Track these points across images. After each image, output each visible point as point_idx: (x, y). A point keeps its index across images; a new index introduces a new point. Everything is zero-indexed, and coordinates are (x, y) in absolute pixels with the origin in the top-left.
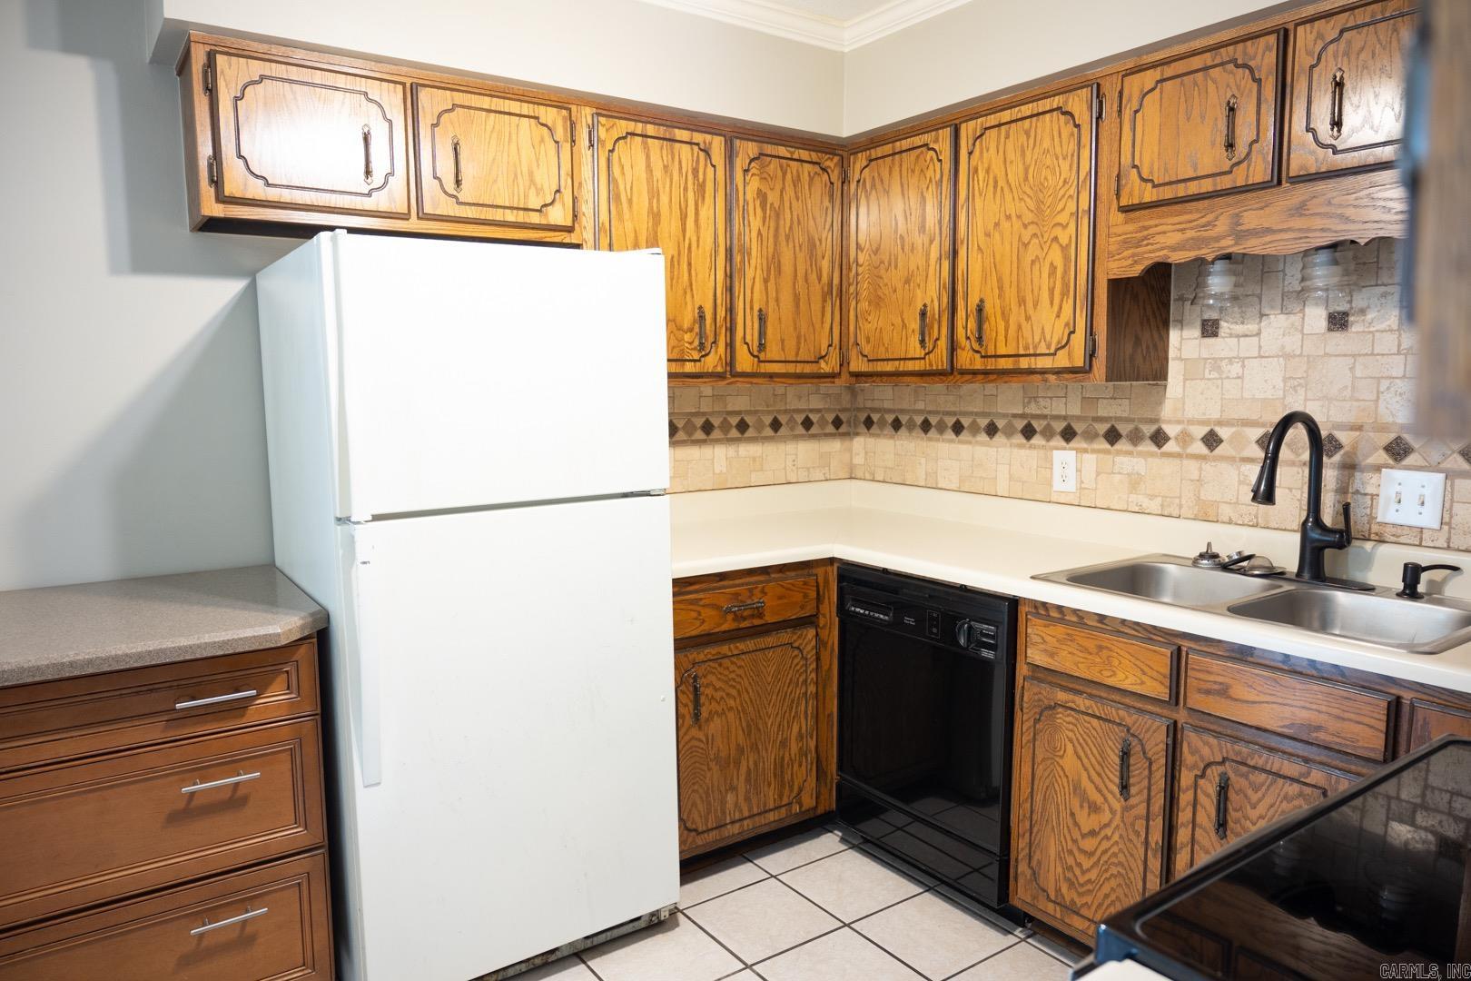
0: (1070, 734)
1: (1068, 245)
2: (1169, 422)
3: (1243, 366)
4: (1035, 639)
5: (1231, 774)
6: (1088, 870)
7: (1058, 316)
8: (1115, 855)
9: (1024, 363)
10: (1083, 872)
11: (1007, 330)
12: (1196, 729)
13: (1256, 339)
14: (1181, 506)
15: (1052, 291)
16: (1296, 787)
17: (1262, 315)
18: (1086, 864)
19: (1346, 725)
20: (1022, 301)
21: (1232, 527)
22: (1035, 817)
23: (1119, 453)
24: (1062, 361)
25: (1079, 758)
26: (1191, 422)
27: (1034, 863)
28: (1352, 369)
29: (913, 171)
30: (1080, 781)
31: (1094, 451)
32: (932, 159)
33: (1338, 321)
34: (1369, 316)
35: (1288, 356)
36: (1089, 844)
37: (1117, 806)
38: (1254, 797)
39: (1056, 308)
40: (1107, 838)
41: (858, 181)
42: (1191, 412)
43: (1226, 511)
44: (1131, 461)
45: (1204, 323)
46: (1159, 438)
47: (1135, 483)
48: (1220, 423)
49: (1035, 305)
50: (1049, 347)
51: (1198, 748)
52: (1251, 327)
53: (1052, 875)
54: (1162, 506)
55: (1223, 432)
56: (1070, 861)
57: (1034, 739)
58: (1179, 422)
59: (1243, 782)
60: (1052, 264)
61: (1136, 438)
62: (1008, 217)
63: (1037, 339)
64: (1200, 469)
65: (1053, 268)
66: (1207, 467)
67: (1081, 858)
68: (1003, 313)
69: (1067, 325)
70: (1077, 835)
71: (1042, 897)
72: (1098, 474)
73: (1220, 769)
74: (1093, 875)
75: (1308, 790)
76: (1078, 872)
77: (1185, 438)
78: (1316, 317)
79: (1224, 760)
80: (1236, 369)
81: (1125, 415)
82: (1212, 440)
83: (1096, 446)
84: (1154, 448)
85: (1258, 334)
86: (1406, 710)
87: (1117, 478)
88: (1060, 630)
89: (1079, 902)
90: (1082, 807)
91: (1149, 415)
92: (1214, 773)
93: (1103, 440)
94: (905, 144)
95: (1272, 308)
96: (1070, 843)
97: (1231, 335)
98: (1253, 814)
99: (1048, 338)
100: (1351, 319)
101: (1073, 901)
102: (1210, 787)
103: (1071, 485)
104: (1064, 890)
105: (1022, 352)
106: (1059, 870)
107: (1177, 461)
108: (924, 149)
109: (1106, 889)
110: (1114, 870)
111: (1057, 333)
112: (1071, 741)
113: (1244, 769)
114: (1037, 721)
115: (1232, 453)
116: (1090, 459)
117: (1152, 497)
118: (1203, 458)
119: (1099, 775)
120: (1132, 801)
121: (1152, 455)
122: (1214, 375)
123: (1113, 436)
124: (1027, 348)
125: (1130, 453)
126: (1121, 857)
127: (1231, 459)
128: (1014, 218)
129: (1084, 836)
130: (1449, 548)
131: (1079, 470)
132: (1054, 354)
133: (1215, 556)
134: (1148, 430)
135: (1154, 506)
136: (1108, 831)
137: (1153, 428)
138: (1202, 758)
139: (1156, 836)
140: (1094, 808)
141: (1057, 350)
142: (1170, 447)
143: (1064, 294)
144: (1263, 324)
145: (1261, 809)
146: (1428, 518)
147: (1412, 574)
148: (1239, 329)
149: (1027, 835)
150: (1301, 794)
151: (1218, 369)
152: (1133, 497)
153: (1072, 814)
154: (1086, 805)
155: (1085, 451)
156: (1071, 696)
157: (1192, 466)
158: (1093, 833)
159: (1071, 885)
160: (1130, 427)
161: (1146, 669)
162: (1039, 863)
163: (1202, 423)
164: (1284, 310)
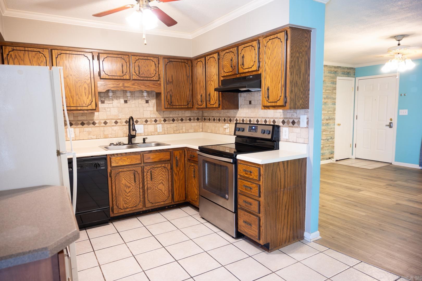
0: (123, 176)
1: (89, 84)
2: (96, 120)
3: (110, 109)
4: (113, 161)
5: (152, 170)
6: (129, 199)
7: (88, 98)
8: (134, 193)
9: (79, 108)
10: (128, 200)
11: (73, 101)
12: (146, 166)
13: (112, 104)
14: (100, 136)
15: (85, 93)
16: (161, 168)
17: (113, 100)
18: (128, 198)
19: (166, 157)
20: (77, 94)
21: (111, 138)
22: (117, 196)
23: (85, 127)
24: (90, 107)
25: (125, 180)
26: (101, 120)
27: (117, 205)
28: (129, 109)
29: (34, 57)
30: (126, 184)
31: (78, 128)
32: (42, 55)
33: (126, 102)
34: (131, 101)
35: (118, 107)
36: (128, 195)
37: (133, 184)
38: (155, 172)
39: (87, 97)
40: (132, 191)
41: (8, 55)
42: (100, 118)
43: (110, 136)
44: (87, 129)
45: (101, 101)
46: (94, 123)
47: (89, 133)
48: (107, 120)
49: (81, 95)
50: (86, 105)
51: (147, 168)
52: (111, 102)
53: (122, 204)
54: (96, 137)
55: (107, 121)
56: (125, 199)
57: (115, 181)
58: (98, 120)
59: (154, 170)
60: (85, 87)
61: (89, 124)
62: (71, 75)
63: (82, 103)
64: (104, 129)
65: (85, 88)
66: (105, 128)
67: (127, 198)
68: (71, 97)
69: (90, 100)
70: (126, 194)
71: (120, 210)
72: (80, 132)
73: (150, 170)
74: (130, 200)
75: (162, 167)
76: (127, 201)
77: (100, 123)
78: (122, 101)
79: (151, 168)
80: (109, 110)
81: (86, 119)
82: (105, 123)
83: (79, 126)
84: (93, 126)
85: (112, 103)
86: (171, 152)
87: (85, 133)
88: (119, 158)
89: (128, 206)
90: (127, 188)
91: (91, 119)
92: (149, 171)
93: (92, 124)
94: (30, 49)
95: (115, 99)
96: (124, 195)
97: (107, 103)
98: (155, 174)
99: (85, 103)
100: (128, 101)
101: (127, 207)
102: (149, 174)
103: (73, 136)
104: (125, 206)
105: (78, 106)
106: (123, 202)
107: (99, 128)
108: (39, 53)
109: (133, 200)
110: (134, 196)
111: (88, 102)
112: (123, 177)
113: (154, 169)
114: (115, 177)
115: (110, 125)
116: (77, 130)
117: (94, 135)
118: (104, 126)
119: (130, 181)
120: (136, 182)
121: (93, 127)
122: (105, 111)
123: (83, 124)
124: (80, 105)
125: (88, 127)
126: (135, 193)
127: (110, 126)
128: (73, 76)
129: (128, 193)
130: (145, 135)
131: (75, 132)
132: (88, 106)
133: (113, 144)
134: (91, 122)
135: (95, 137)
136: (132, 190)
137: (92, 122)
138: (147, 170)
139: (141, 186)
140: (129, 187)
141: (88, 105)
142: (97, 125)
143: (89, 94)
144: (113, 102)
145: (156, 173)
146: (142, 132)
147: (144, 140)
148: (108, 102)
149: (115, 200)
150: (162, 168)
151: (106, 110)
152: (89, 136)
153: (125, 191)
154: (128, 188)
155: (76, 128)
156: (123, 169)
157: (102, 128)
158: (129, 192)
159: (126, 204)
160: (87, 122)
161: (137, 159)
162: (119, 204)
163: (103, 120)
164: (116, 99)
